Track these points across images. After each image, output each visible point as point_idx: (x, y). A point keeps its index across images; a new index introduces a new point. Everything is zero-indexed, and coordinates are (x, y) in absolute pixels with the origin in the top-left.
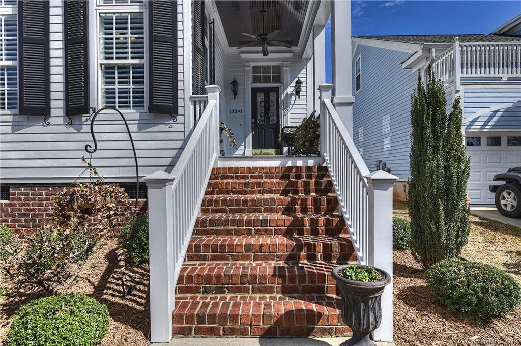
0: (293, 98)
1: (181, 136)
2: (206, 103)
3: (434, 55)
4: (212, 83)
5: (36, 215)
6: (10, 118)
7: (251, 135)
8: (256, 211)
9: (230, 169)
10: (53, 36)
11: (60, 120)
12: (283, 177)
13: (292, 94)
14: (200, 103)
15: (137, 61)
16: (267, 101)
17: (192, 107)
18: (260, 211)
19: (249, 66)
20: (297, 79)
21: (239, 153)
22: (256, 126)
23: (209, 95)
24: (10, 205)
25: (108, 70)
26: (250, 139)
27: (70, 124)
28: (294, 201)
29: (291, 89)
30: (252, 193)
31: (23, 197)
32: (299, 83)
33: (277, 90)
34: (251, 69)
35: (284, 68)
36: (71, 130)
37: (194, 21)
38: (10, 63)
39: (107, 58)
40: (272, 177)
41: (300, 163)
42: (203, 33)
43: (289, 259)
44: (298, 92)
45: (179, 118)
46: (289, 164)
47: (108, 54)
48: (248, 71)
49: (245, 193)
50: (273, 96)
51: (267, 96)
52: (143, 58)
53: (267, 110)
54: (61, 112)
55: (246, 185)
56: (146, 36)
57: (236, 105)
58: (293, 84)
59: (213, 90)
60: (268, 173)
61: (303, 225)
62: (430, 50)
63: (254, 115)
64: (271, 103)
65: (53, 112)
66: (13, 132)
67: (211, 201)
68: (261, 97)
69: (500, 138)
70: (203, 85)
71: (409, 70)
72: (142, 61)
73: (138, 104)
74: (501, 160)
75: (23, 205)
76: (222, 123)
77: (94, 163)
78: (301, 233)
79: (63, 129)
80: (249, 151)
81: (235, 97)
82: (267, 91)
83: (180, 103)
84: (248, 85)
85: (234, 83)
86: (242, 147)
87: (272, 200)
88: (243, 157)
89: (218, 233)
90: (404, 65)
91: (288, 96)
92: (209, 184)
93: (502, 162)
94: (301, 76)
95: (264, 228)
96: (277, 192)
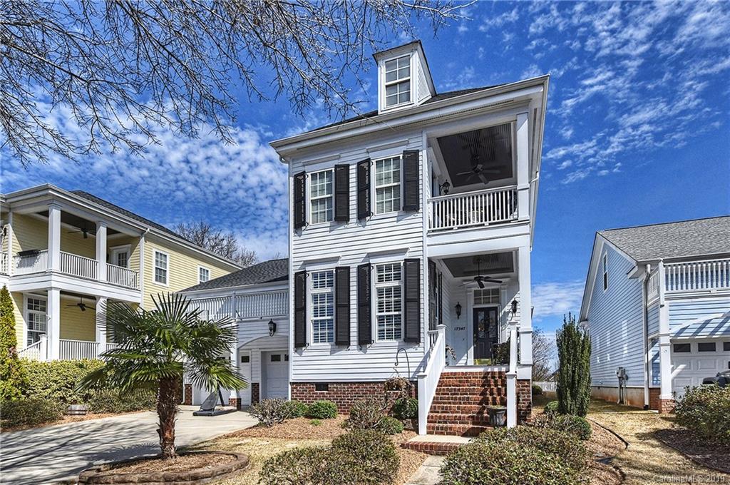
0: (510, 315)
1: (422, 355)
2: (437, 334)
3: (649, 270)
4: (440, 322)
5: (342, 399)
6: (330, 347)
7: (473, 347)
8: (465, 394)
9: (451, 373)
10: (352, 302)
11: (355, 347)
12: (483, 378)
13: (509, 312)
14: (434, 336)
15: (397, 313)
16: (487, 319)
17: (429, 338)
18: (467, 394)
19: (471, 292)
20: (513, 300)
21: (462, 362)
22: (477, 340)
23: (439, 331)
24: (329, 394)
25: (381, 319)
26: (471, 351)
27: (361, 349)
28: (486, 390)
29: (508, 307)
30: (464, 386)
31: (335, 389)
32: (515, 303)
33: (495, 309)
34: (472, 294)
35: (502, 291)
36: (361, 352)
37: (429, 286)
38: (329, 318)
39: (379, 312)
40: (477, 378)
41: (496, 370)
42: (435, 286)
43: (478, 413)
44: (515, 311)
45: (421, 345)
46: (489, 370)
47: (380, 310)
48: (470, 295)
49: (460, 386)
50: (492, 314)
51: (487, 315)
52: (400, 310)
53: (487, 326)
54: (356, 343)
55: (460, 381)
56: (402, 299)
57: (460, 323)
58: (510, 304)
59: (441, 328)
60: (475, 375)
61: (488, 400)
62: (646, 265)
63: (476, 331)
64: (491, 321)
65: (352, 343)
66: (331, 354)
67: (440, 389)
68: (481, 316)
69: (715, 343)
70: (435, 325)
71: (636, 280)
72: (400, 313)
73: (398, 337)
74: (715, 366)
75: (335, 394)
76: (447, 346)
77: (398, 370)
78: (487, 404)
79: (356, 352)
80: (471, 361)
81: (458, 318)
82: (487, 310)
83: (422, 335)
84: (470, 306)
85: (458, 306)
86: (465, 358)
87: (474, 389)
88: (466, 366)
89: (444, 403)
90: (629, 276)
91: (506, 314)
92: (440, 382)
93: (717, 367)
94: (517, 297)
95: (468, 401)
96: (478, 385)
